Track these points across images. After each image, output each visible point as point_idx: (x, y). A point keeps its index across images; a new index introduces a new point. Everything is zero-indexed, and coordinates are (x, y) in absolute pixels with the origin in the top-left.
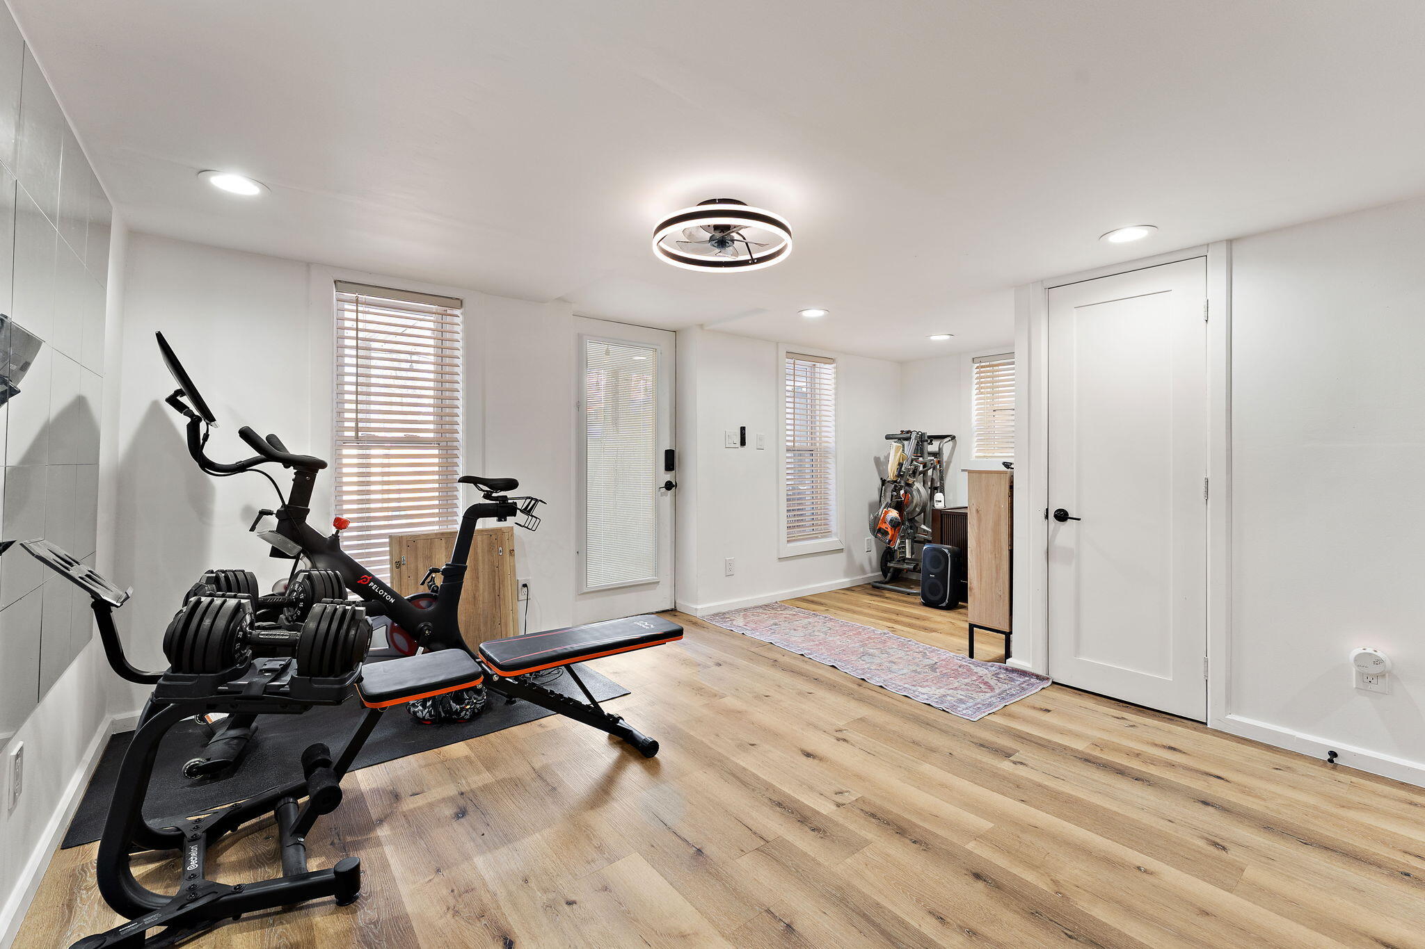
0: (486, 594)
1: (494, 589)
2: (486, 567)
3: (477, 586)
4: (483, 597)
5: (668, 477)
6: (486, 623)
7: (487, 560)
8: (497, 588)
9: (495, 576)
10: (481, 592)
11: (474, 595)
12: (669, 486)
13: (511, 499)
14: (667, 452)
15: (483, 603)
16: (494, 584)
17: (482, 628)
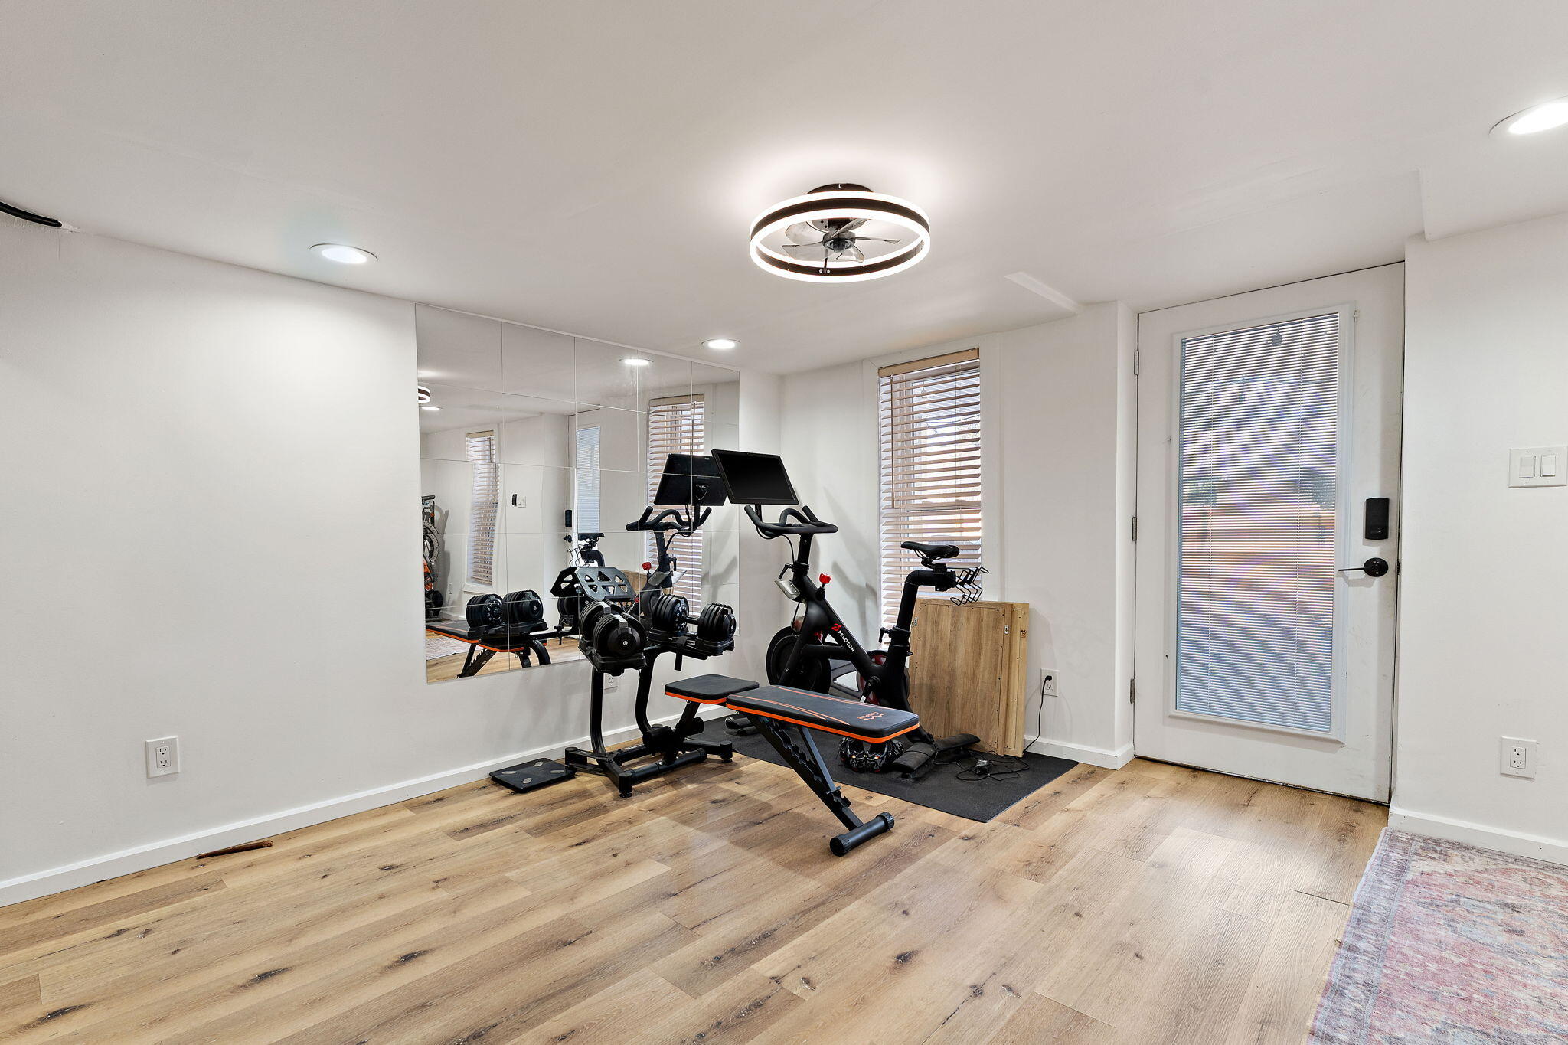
0: (986, 672)
1: (996, 670)
2: (990, 643)
3: (977, 664)
4: (983, 676)
5: (1375, 550)
6: (983, 705)
7: (990, 636)
8: (998, 670)
9: (998, 656)
10: (982, 669)
11: (974, 671)
12: (1375, 568)
13: (949, 568)
14: (1370, 503)
15: (982, 682)
16: (996, 665)
17: (979, 709)
